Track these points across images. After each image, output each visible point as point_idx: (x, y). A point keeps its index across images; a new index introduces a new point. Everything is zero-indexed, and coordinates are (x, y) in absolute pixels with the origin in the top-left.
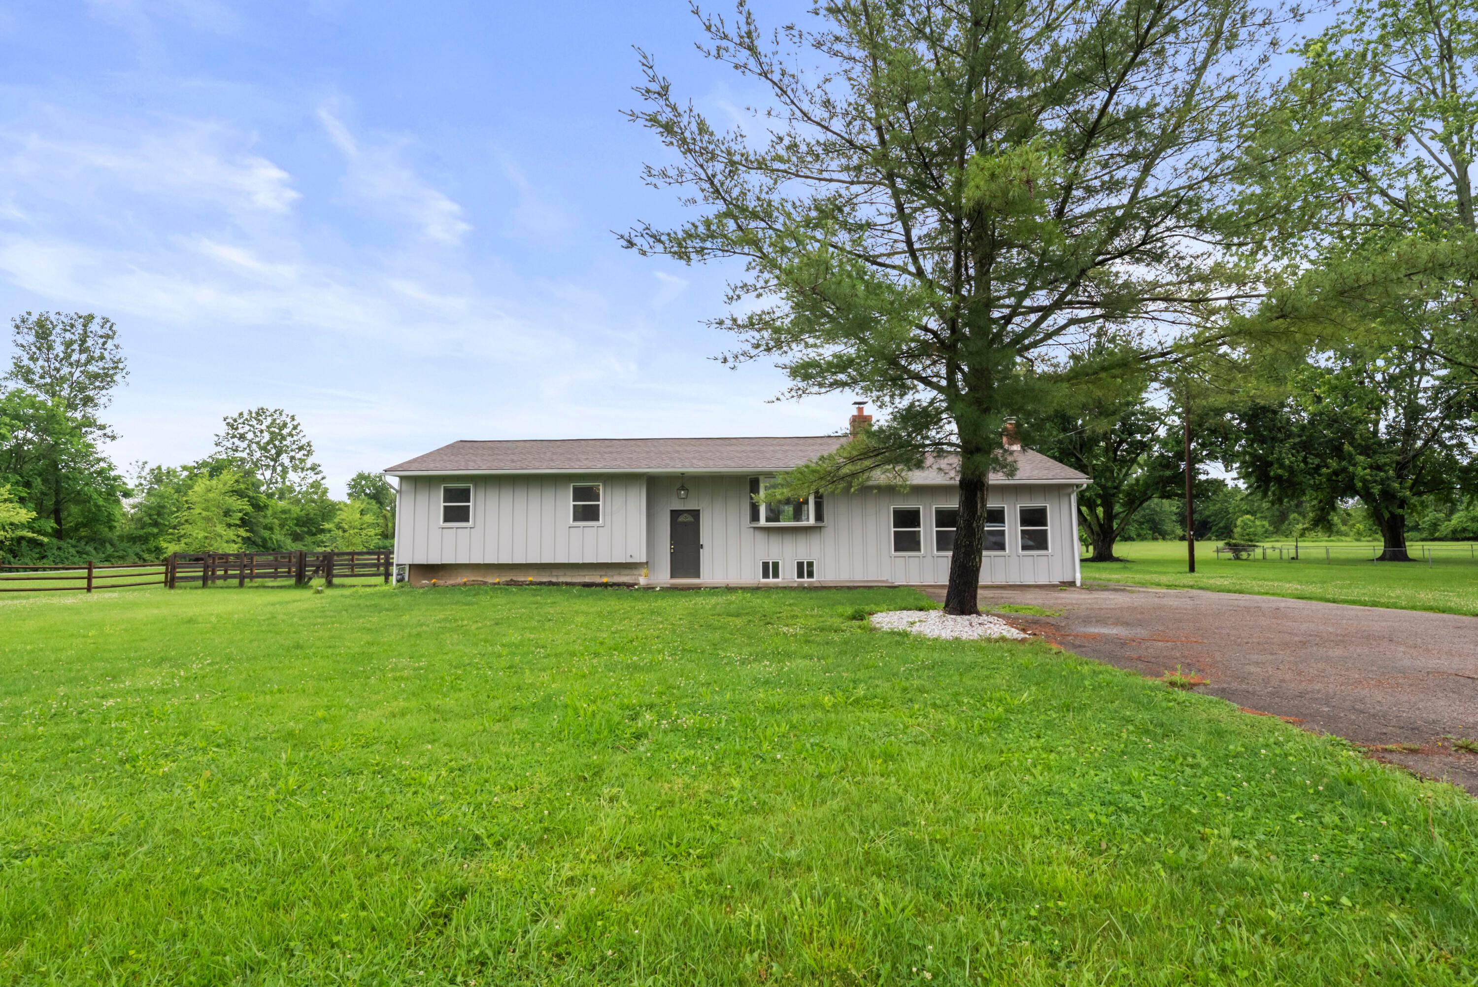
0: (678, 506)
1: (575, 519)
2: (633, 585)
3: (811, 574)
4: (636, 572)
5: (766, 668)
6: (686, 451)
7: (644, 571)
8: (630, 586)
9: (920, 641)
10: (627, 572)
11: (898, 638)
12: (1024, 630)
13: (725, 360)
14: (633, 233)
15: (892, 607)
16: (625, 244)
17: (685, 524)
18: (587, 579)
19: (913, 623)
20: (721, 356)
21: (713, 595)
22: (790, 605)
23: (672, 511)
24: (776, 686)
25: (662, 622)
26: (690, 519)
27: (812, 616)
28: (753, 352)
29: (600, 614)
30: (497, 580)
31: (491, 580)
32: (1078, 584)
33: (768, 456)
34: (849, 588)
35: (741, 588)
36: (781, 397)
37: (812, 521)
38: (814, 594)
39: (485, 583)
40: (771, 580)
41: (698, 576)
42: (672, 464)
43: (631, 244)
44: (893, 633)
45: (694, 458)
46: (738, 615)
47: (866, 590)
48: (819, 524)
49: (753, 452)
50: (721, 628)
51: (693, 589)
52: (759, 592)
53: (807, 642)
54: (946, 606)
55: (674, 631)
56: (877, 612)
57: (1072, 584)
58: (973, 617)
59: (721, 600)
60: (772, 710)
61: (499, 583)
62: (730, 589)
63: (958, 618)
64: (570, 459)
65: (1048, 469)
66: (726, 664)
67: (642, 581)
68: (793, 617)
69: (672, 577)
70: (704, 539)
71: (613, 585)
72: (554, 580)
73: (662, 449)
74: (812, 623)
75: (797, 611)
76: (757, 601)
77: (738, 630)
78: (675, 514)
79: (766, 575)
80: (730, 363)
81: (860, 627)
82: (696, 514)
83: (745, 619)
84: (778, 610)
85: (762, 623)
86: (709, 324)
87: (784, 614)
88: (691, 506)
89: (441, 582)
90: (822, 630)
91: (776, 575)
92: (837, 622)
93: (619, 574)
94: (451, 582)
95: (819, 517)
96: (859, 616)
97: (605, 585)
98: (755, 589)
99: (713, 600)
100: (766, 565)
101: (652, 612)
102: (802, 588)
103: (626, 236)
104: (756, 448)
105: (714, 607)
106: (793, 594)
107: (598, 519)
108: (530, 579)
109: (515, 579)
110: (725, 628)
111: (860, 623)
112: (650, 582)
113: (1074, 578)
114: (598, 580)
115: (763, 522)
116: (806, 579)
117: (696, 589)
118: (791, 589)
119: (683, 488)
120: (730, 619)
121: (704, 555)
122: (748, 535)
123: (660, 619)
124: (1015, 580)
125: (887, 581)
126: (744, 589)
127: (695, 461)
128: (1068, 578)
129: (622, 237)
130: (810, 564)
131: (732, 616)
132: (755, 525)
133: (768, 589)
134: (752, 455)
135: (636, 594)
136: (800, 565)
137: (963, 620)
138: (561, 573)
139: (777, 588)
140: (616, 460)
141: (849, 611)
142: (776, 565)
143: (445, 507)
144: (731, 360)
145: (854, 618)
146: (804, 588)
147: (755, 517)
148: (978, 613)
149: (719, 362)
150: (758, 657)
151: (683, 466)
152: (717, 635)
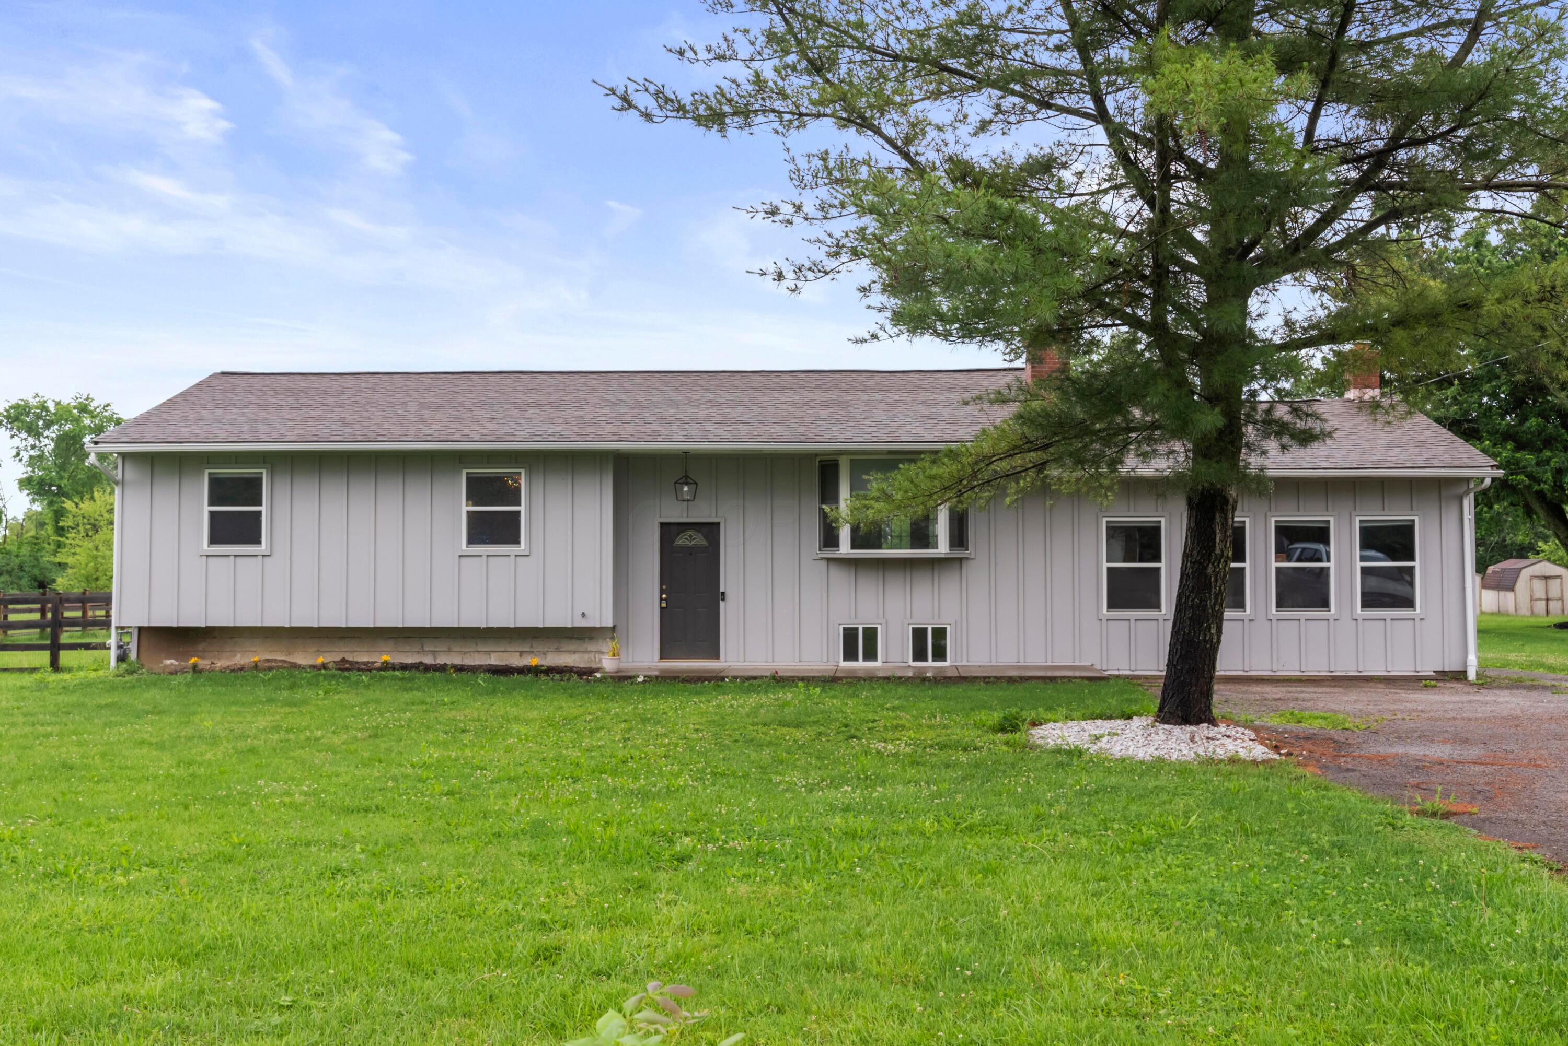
0: (676, 514)
1: (471, 541)
2: (590, 672)
3: (940, 654)
4: (591, 647)
5: (847, 793)
6: (690, 402)
7: (607, 646)
8: (585, 673)
9: (1100, 763)
10: (573, 645)
11: (1063, 758)
12: (1276, 748)
13: (780, 276)
14: (632, 87)
15: (1075, 714)
16: (617, 103)
17: (690, 551)
18: (494, 660)
19: (1097, 738)
20: (772, 269)
21: (749, 691)
22: (894, 709)
23: (662, 525)
24: (860, 813)
25: (665, 735)
26: (699, 540)
27: (930, 727)
28: (831, 264)
29: (550, 722)
30: (320, 660)
31: (302, 658)
32: (1472, 675)
33: (857, 414)
34: (1011, 680)
35: (802, 679)
36: (881, 334)
37: (943, 547)
38: (940, 691)
39: (295, 666)
40: (861, 664)
41: (715, 654)
42: (665, 432)
43: (627, 103)
44: (1058, 751)
45: (708, 419)
46: (798, 726)
47: (1041, 685)
48: (958, 554)
49: (826, 405)
50: (770, 744)
51: (709, 679)
52: (837, 687)
53: (915, 763)
54: (1161, 709)
55: (692, 749)
56: (1047, 721)
57: (1459, 676)
58: (1204, 729)
59: (766, 699)
60: (853, 835)
61: (324, 666)
62: (779, 681)
63: (1177, 730)
64: (458, 420)
65: (1421, 445)
66: (785, 791)
67: (608, 664)
68: (896, 728)
69: (662, 657)
70: (728, 581)
71: (549, 671)
72: (428, 660)
73: (641, 396)
74: (929, 736)
75: (905, 718)
76: (832, 702)
77: (800, 747)
78: (668, 531)
79: (850, 654)
80: (789, 282)
81: (1007, 743)
82: (711, 530)
83: (812, 731)
84: (870, 717)
85: (841, 737)
86: (752, 212)
87: (882, 723)
88: (701, 513)
89: (203, 663)
90: (943, 747)
91: (871, 654)
92: (969, 735)
93: (558, 650)
94: (222, 663)
95: (959, 538)
96: (1009, 726)
97: (535, 671)
98: (830, 681)
99: (753, 700)
100: (850, 635)
101: (644, 720)
102: (921, 680)
103: (620, 91)
104: (833, 396)
105: (755, 711)
106: (901, 690)
107: (516, 541)
108: (386, 658)
109: (349, 657)
110: (778, 745)
111: (1009, 736)
112: (624, 665)
113: (1465, 663)
114: (516, 661)
115: (845, 548)
116: (930, 663)
117: (716, 680)
118: (900, 681)
119: (686, 479)
120: (785, 730)
121: (728, 612)
122: (814, 571)
123: (661, 730)
124: (1346, 666)
125: (1091, 668)
126: (809, 680)
127: (709, 426)
128: (1452, 665)
129: (613, 91)
130: (940, 634)
131: (789, 725)
132: (830, 554)
133: (854, 681)
134: (824, 413)
135: (601, 688)
136: (919, 634)
137: (1179, 732)
138: (441, 646)
139: (871, 679)
140: (550, 421)
141: (996, 717)
142: (871, 634)
143: (212, 514)
144: (789, 275)
145: (1003, 730)
146: (924, 679)
147: (830, 539)
148: (1213, 722)
149: (769, 278)
150: (835, 783)
151: (688, 438)
152: (766, 754)
